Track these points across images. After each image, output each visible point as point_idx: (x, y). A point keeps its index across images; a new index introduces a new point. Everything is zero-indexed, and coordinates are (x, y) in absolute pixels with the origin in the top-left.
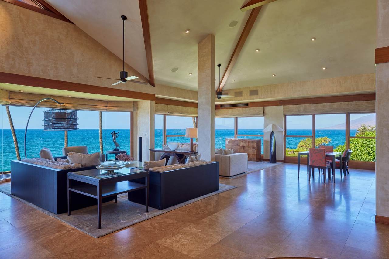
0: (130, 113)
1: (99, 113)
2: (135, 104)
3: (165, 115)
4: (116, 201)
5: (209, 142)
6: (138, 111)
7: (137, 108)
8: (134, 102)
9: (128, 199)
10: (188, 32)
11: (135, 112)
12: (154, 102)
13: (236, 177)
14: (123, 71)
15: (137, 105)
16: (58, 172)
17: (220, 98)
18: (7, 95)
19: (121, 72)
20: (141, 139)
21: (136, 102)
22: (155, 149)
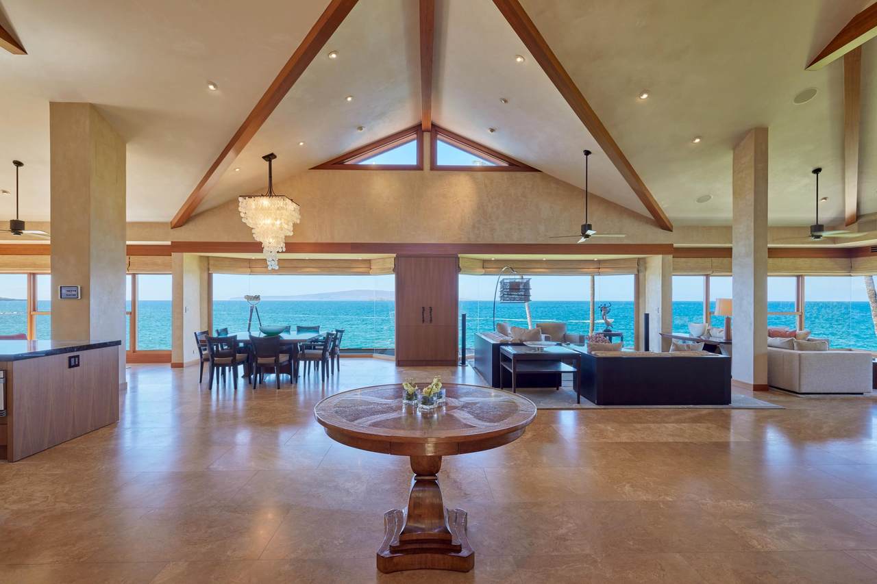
0: (633, 276)
1: (589, 278)
2: (641, 262)
3: (707, 276)
4: (558, 389)
5: (751, 324)
6: (647, 273)
7: (646, 269)
8: (639, 259)
9: (574, 389)
10: (697, 140)
11: (641, 275)
12: (670, 257)
13: (817, 396)
14: (584, 223)
15: (645, 263)
16: (493, 344)
17: (818, 237)
18: (480, 264)
19: (582, 226)
20: (647, 316)
21: (644, 258)
22: (674, 334)
